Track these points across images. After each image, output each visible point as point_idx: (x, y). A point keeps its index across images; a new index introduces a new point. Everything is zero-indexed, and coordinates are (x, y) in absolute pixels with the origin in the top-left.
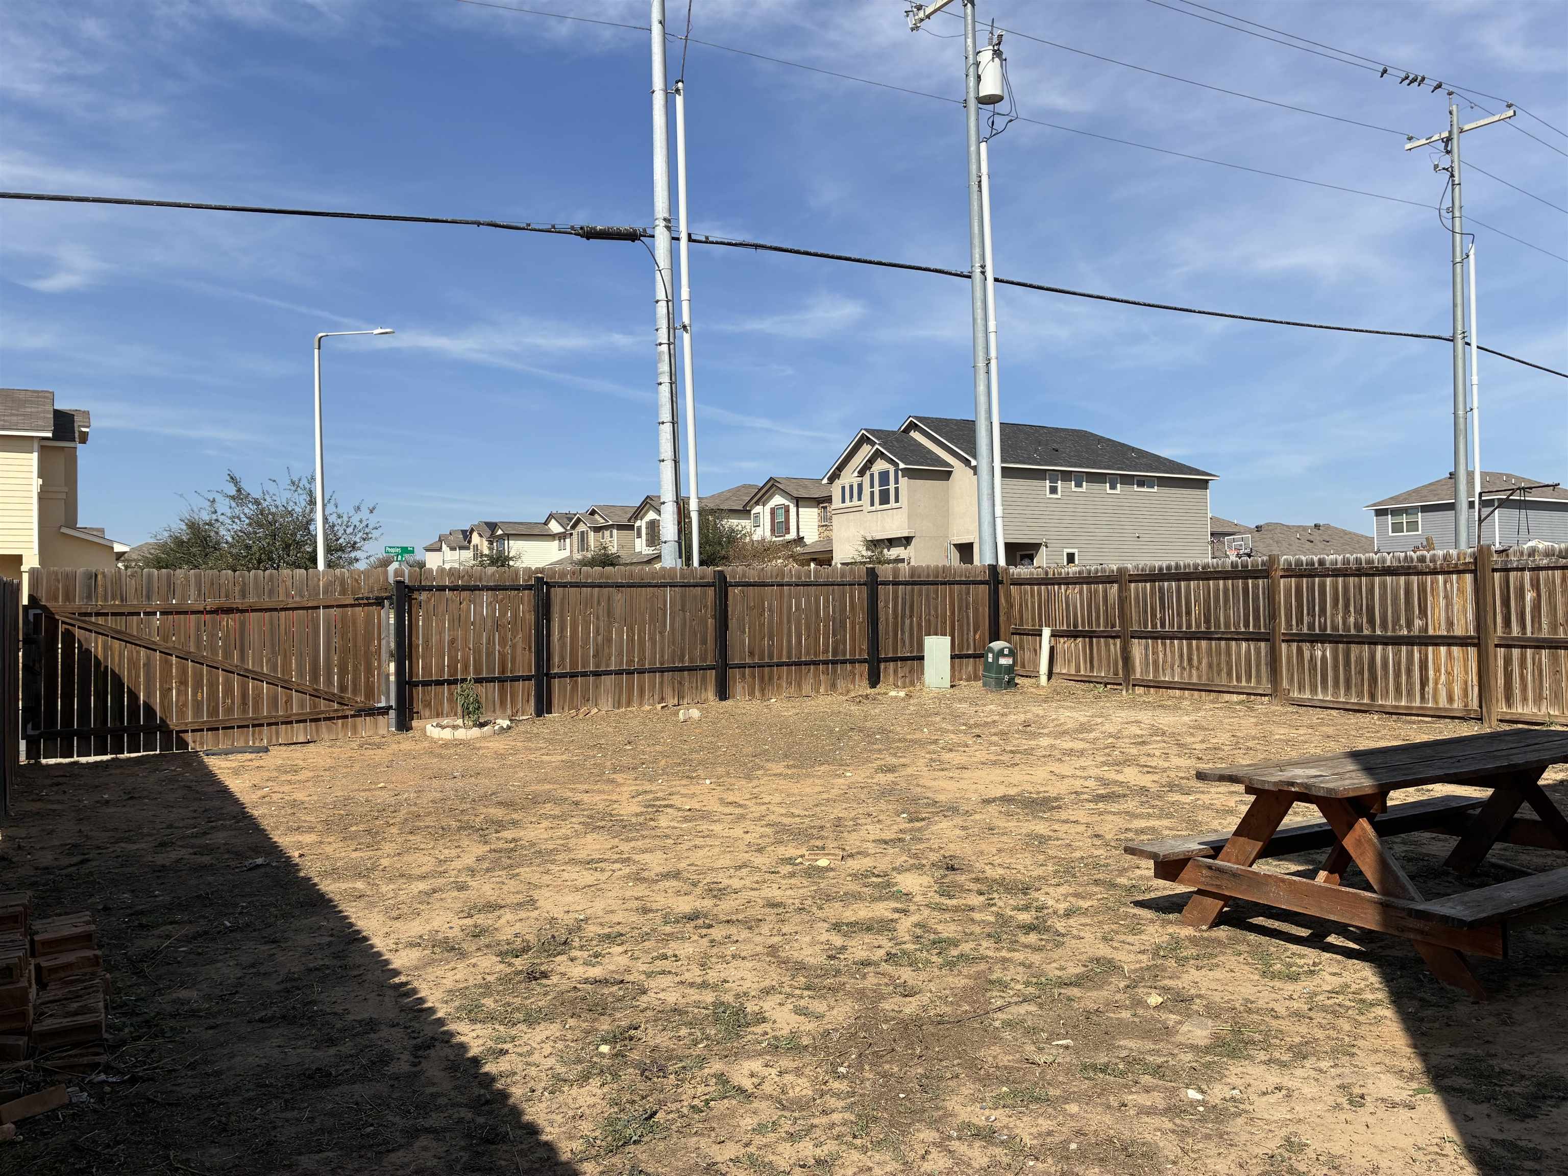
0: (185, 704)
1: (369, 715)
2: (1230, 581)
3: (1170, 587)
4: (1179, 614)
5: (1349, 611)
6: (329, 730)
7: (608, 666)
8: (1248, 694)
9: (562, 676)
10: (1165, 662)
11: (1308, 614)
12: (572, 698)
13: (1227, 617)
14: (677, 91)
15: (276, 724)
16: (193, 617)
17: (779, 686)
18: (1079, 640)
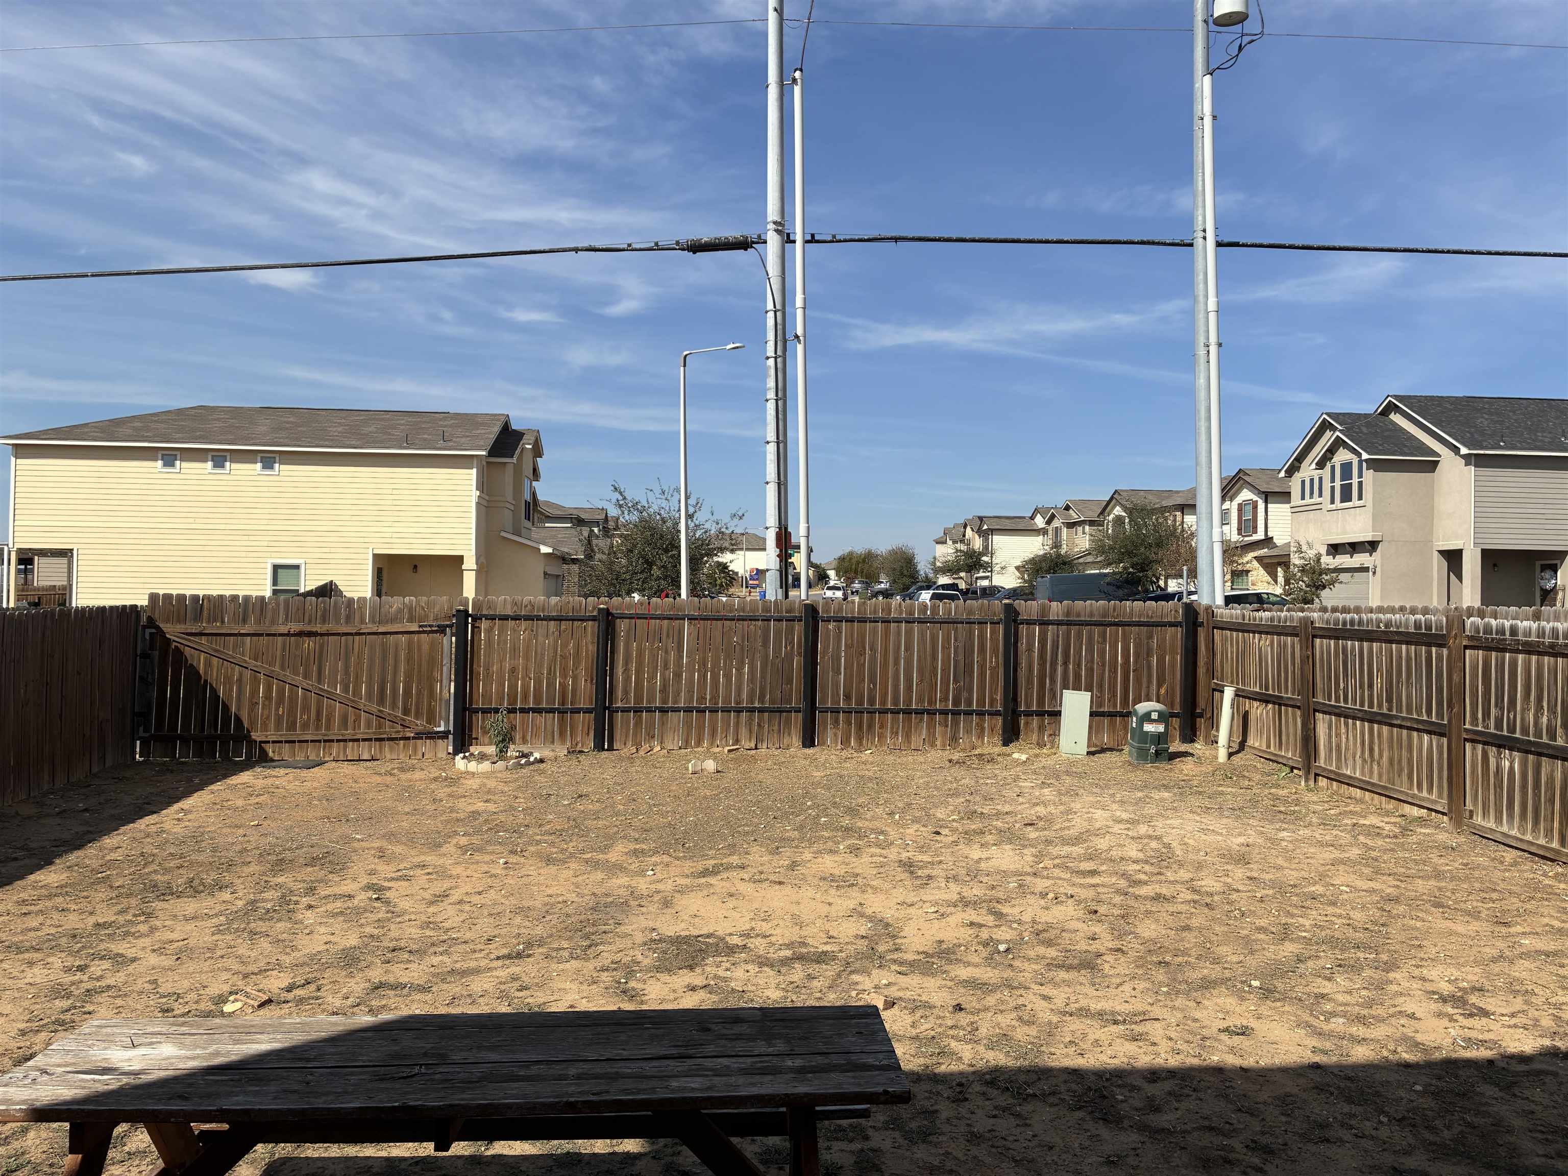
0: (268, 717)
1: (430, 738)
2: (1413, 647)
3: (1353, 647)
4: (1362, 687)
5: (1542, 707)
6: (391, 750)
7: (675, 702)
8: (1429, 809)
9: (625, 710)
10: (1347, 749)
11: (1496, 706)
12: (635, 735)
13: (1409, 697)
14: (794, 81)
15: (345, 741)
16: (280, 638)
17: (881, 737)
18: (1270, 706)
